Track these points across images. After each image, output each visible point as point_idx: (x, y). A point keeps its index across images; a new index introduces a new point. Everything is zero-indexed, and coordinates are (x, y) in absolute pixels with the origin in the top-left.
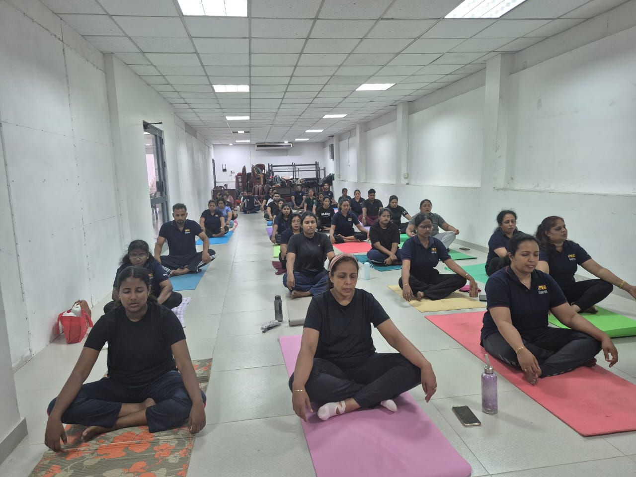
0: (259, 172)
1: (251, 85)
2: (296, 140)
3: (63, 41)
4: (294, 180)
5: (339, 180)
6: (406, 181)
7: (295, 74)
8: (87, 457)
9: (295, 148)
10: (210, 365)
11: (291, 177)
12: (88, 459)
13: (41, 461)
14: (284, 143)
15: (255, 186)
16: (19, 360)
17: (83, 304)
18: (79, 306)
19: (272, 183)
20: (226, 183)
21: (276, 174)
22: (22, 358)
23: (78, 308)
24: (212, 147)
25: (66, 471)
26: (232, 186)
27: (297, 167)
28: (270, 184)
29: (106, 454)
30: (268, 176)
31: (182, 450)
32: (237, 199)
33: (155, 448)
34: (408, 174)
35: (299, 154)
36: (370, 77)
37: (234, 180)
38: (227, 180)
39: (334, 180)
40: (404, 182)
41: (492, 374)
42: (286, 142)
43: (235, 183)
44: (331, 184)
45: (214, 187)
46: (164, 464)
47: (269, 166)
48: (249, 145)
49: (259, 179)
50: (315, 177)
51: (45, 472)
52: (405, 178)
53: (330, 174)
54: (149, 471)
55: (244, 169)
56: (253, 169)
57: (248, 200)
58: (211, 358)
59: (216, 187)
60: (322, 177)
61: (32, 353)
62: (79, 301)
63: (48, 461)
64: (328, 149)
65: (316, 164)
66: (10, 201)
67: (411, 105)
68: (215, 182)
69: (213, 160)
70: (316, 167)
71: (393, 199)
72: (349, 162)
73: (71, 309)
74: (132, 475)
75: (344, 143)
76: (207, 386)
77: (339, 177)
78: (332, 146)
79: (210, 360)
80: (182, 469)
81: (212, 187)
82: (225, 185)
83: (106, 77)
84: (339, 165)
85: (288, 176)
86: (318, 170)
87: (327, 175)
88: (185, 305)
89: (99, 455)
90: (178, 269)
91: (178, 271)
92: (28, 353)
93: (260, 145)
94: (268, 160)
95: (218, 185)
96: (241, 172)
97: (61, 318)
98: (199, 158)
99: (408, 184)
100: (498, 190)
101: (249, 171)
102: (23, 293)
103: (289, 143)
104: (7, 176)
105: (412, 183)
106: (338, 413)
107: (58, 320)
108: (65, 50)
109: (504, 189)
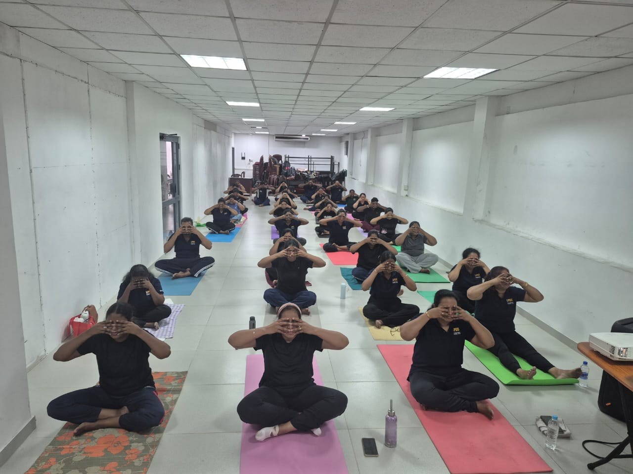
0: (275, 163)
1: (260, 103)
2: (313, 134)
3: (88, 83)
4: (309, 172)
5: (351, 176)
6: (406, 193)
7: (300, 94)
8: (76, 454)
9: (312, 141)
10: (185, 378)
11: (306, 170)
12: (76, 455)
13: (43, 453)
14: (301, 136)
15: (271, 176)
16: (35, 360)
17: (91, 309)
18: (87, 312)
19: (287, 175)
20: (244, 171)
21: (292, 166)
22: (38, 357)
23: (86, 314)
24: (233, 136)
25: (60, 463)
26: (249, 175)
27: (313, 159)
28: (284, 175)
29: (90, 453)
30: (285, 167)
31: (145, 455)
32: (253, 187)
33: (127, 452)
34: (408, 186)
35: (316, 146)
36: (370, 104)
37: (252, 168)
38: (245, 168)
39: (346, 176)
40: (404, 193)
41: (393, 416)
42: (304, 136)
43: (252, 172)
44: (343, 179)
45: (231, 174)
46: (131, 466)
47: (286, 157)
48: (269, 135)
49: (275, 170)
50: (330, 170)
51: (45, 463)
52: (405, 190)
53: (343, 170)
54: (118, 470)
55: (262, 159)
56: (270, 160)
57: (261, 191)
58: (187, 370)
59: (234, 175)
60: (336, 171)
61: (47, 352)
62: (88, 306)
63: (48, 454)
64: (343, 145)
65: (332, 158)
66: (35, 232)
67: (416, 123)
68: (234, 169)
69: (233, 149)
70: (332, 161)
71: (388, 211)
72: (360, 161)
73: (81, 315)
74: (106, 472)
75: (358, 143)
76: (177, 398)
77: (352, 175)
78: (347, 143)
79: (185, 373)
80: (143, 471)
81: (230, 174)
82: (243, 173)
83: (126, 102)
84: (351, 162)
85: (303, 168)
86: (332, 165)
87: (341, 170)
88: (178, 313)
89: (85, 453)
90: (181, 272)
91: (180, 274)
92: (43, 353)
93: (279, 137)
94: (285, 151)
95: (236, 173)
96: (259, 161)
97: (72, 322)
98: (217, 150)
99: (407, 196)
100: (476, 221)
101: (266, 160)
102: (42, 305)
103: (306, 136)
104: (34, 211)
105: (411, 195)
106: (272, 436)
107: (70, 323)
108: (90, 90)
109: (481, 221)
